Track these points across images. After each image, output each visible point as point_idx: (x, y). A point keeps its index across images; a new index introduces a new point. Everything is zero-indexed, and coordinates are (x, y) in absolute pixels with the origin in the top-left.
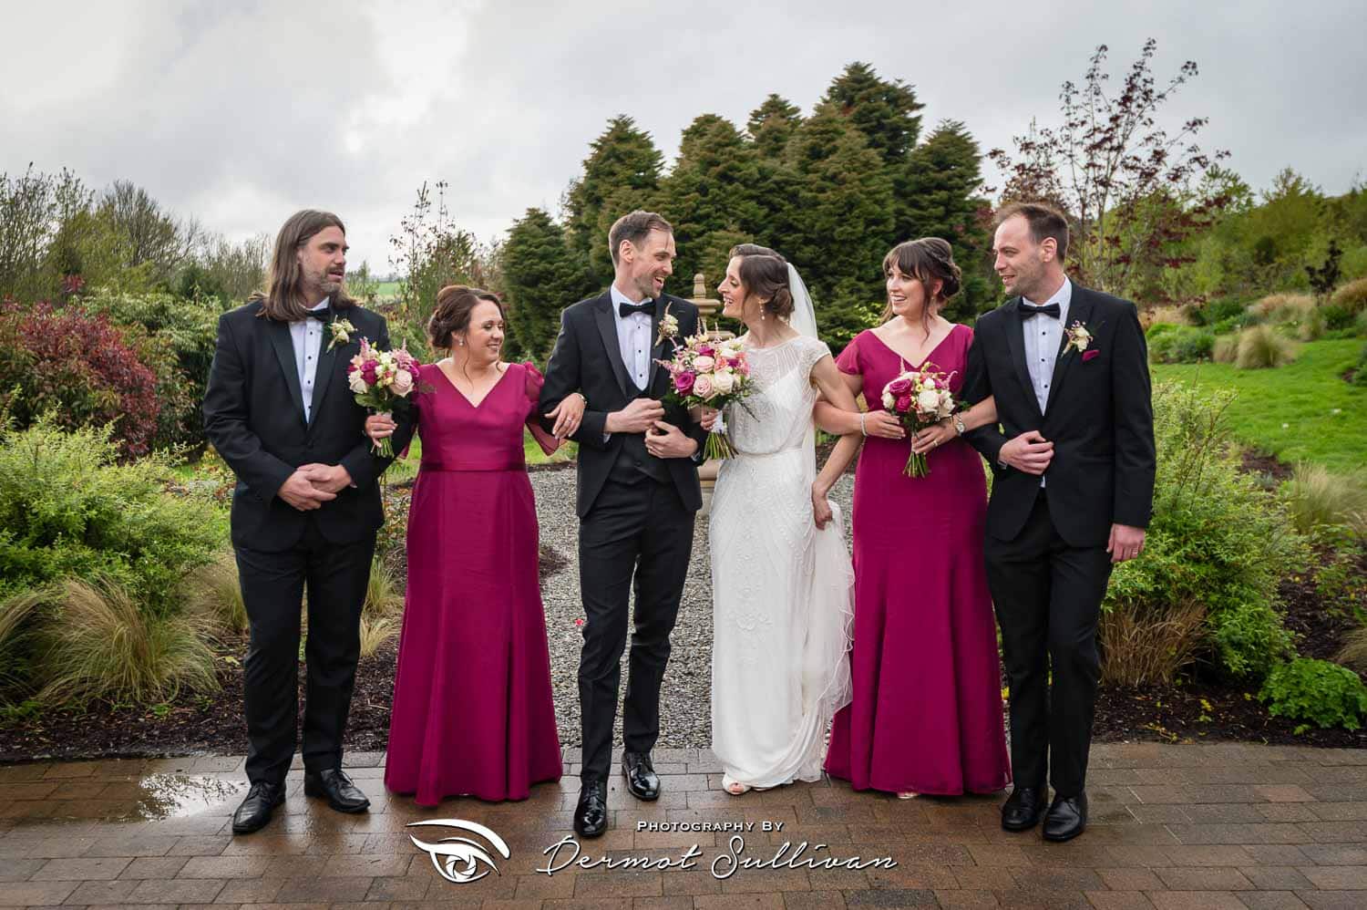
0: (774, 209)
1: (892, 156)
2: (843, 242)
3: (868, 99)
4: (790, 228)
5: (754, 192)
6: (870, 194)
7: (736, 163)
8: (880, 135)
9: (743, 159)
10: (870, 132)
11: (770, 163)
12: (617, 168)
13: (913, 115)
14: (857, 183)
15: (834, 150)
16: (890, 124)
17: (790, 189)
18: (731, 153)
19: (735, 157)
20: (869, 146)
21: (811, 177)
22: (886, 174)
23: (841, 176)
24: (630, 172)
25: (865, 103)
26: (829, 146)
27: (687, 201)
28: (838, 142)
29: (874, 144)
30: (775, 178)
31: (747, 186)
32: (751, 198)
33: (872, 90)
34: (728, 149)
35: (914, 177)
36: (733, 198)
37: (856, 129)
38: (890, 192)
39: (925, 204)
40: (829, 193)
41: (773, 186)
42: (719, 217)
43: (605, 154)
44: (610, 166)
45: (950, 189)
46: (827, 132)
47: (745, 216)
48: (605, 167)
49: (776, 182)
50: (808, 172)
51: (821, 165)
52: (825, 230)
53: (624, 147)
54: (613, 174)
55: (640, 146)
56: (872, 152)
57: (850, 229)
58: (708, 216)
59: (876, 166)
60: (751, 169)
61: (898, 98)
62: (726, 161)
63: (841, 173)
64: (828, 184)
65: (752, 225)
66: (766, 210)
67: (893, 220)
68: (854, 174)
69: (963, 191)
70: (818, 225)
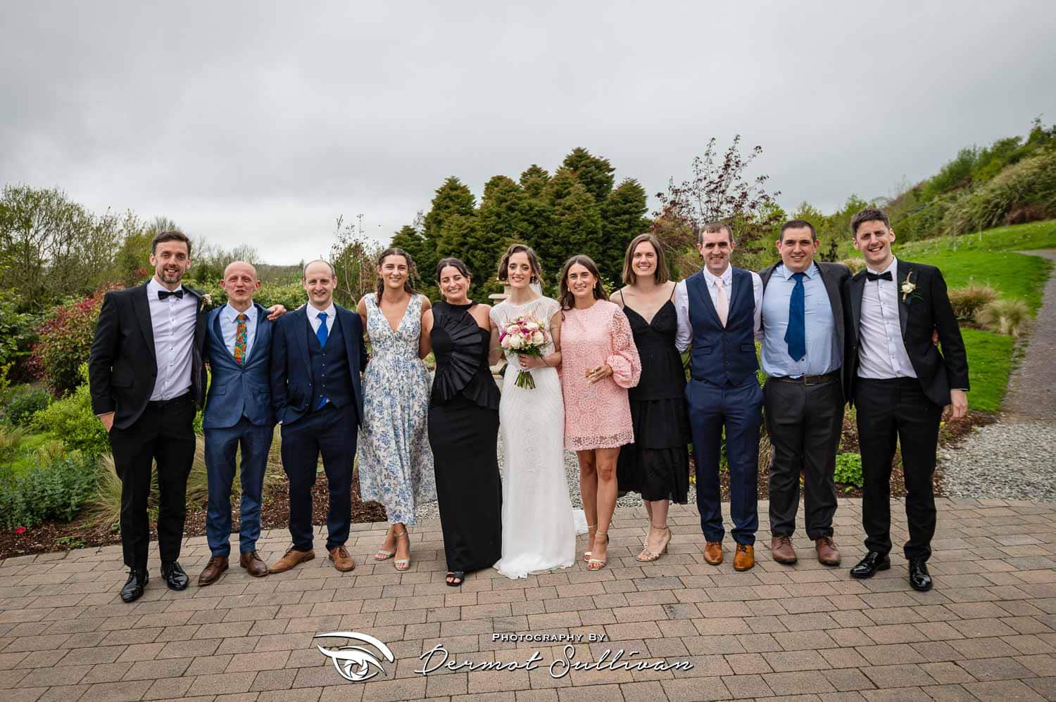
0: (537, 226)
1: (600, 197)
2: (575, 244)
3: (585, 166)
4: (545, 236)
5: (526, 217)
6: (589, 217)
7: (517, 201)
8: (593, 186)
9: (520, 199)
10: (587, 184)
11: (533, 201)
12: (450, 204)
13: (610, 174)
14: (582, 211)
15: (569, 193)
16: (598, 179)
17: (545, 214)
18: (514, 195)
19: (516, 197)
20: (587, 192)
21: (556, 208)
22: (597, 206)
23: (573, 207)
24: (458, 206)
25: (584, 168)
26: (566, 191)
27: (490, 221)
28: (571, 189)
29: (589, 191)
30: (537, 208)
31: (522, 214)
32: (525, 220)
33: (588, 161)
34: (513, 193)
35: (611, 207)
36: (515, 220)
37: (579, 183)
38: (600, 216)
39: (617, 221)
40: (567, 216)
41: (536, 212)
42: (507, 231)
43: (443, 197)
44: (447, 202)
45: (630, 213)
46: (565, 184)
47: (521, 230)
48: (444, 203)
49: (537, 210)
50: (554, 205)
51: (562, 201)
52: (565, 237)
53: (454, 193)
54: (447, 207)
55: (463, 193)
56: (589, 195)
57: (578, 237)
58: (501, 230)
59: (591, 201)
60: (524, 204)
61: (602, 165)
62: (511, 199)
63: (573, 205)
64: (567, 211)
65: (525, 235)
66: (532, 227)
67: (601, 232)
68: (580, 206)
69: (637, 215)
70: (561, 235)
